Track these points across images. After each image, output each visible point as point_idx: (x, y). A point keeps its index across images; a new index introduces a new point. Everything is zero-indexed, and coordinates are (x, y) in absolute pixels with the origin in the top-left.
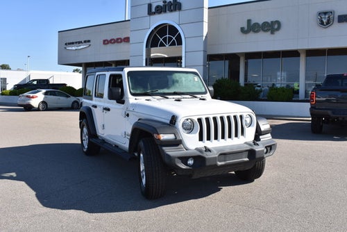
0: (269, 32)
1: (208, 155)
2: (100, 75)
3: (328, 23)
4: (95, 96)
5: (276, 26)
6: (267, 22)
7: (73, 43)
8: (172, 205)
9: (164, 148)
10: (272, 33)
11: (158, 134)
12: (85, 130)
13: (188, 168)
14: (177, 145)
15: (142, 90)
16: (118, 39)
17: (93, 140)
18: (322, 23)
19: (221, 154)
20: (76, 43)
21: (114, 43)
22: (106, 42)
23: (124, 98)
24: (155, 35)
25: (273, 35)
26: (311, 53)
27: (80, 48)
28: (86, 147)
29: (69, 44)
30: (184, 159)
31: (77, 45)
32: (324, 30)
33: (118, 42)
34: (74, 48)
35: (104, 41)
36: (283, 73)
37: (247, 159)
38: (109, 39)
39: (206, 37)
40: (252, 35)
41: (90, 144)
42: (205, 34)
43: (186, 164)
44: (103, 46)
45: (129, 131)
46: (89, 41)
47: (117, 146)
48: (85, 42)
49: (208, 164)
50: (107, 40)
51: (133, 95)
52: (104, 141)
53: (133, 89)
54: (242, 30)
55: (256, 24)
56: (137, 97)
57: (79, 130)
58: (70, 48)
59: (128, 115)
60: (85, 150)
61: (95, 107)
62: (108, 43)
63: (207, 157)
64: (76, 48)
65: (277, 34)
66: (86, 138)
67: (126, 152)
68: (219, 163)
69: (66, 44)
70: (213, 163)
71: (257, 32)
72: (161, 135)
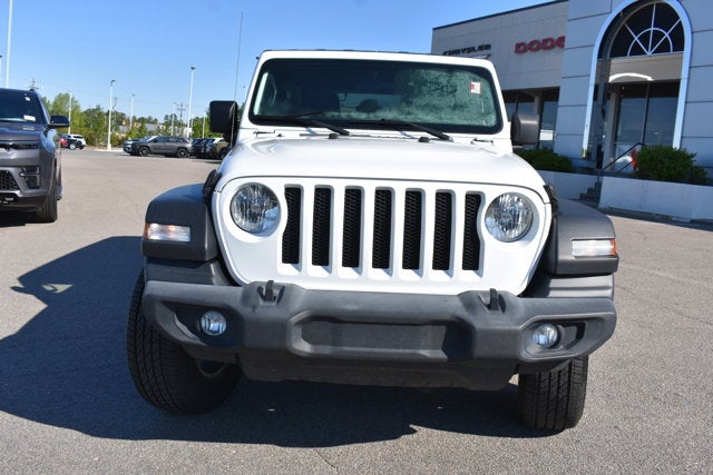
7: (457, 52)
16: (545, 41)
20: (464, 51)
21: (538, 49)
22: (521, 48)
24: (624, 28)
29: (450, 53)
33: (546, 48)
35: (518, 46)
37: (440, 355)
38: (528, 42)
43: (194, 328)
44: (516, 56)
46: (488, 47)
48: (481, 48)
49: (249, 339)
50: (522, 44)
62: (525, 51)
63: (248, 318)
69: (445, 53)
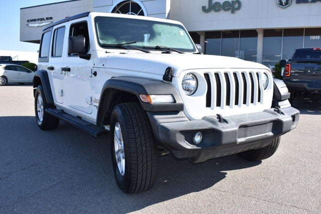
0: (230, 11)
1: (223, 128)
2: (58, 29)
3: (287, 3)
4: (52, 55)
5: (236, 6)
6: (228, 2)
7: (35, 20)
8: (165, 202)
9: (157, 117)
10: (233, 12)
11: (147, 95)
12: (40, 99)
13: (195, 147)
14: (176, 112)
15: (114, 40)
17: (49, 111)
18: (281, 3)
19: (241, 127)
20: (38, 20)
23: (90, 52)
24: (118, 12)
25: (233, 15)
26: (269, 33)
27: (42, 25)
28: (41, 119)
29: (31, 21)
30: (189, 135)
31: (40, 22)
32: (283, 10)
34: (36, 25)
36: (241, 52)
37: (271, 134)
39: (168, 14)
40: (213, 14)
41: (46, 115)
42: (167, 12)
43: (192, 142)
45: (98, 96)
46: (51, 18)
47: (79, 118)
49: (225, 141)
51: (103, 46)
52: (63, 112)
53: (102, 39)
54: (204, 9)
55: (217, 3)
56: (108, 50)
57: (34, 99)
58: (32, 25)
59: (95, 74)
60: (40, 123)
61: (52, 68)
63: (223, 130)
64: (38, 25)
65: (237, 13)
66: (41, 108)
67: (92, 125)
68: (240, 140)
69: (28, 21)
70: (231, 140)
71: (218, 11)
72: (152, 97)
